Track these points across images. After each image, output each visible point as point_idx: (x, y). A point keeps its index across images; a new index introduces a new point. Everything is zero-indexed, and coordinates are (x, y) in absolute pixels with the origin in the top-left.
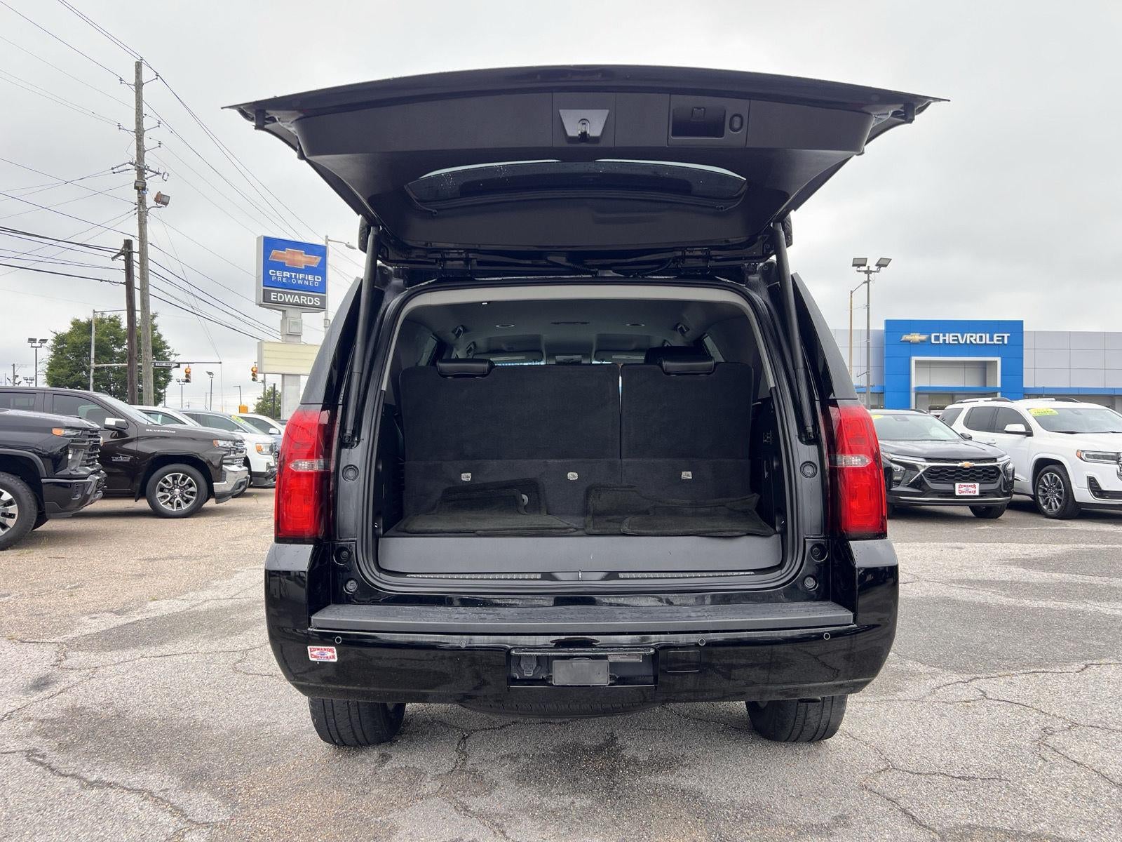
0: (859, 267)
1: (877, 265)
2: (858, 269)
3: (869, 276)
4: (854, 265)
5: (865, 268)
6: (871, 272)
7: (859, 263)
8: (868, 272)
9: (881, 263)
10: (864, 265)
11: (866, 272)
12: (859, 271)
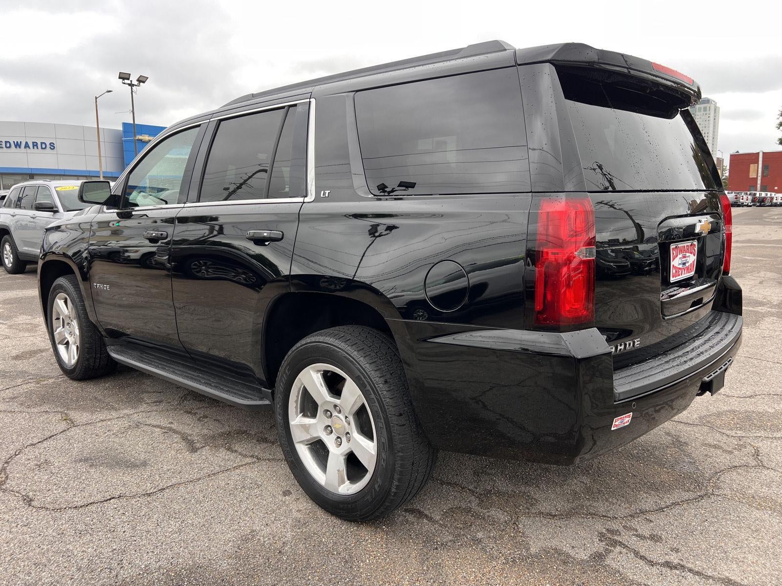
0: (124, 80)
1: (138, 80)
2: (123, 81)
3: (132, 89)
4: (120, 78)
5: (129, 82)
6: (133, 85)
7: (124, 77)
8: (131, 85)
9: (141, 79)
10: (128, 79)
11: (129, 85)
12: (124, 83)
